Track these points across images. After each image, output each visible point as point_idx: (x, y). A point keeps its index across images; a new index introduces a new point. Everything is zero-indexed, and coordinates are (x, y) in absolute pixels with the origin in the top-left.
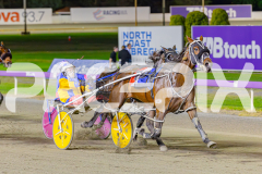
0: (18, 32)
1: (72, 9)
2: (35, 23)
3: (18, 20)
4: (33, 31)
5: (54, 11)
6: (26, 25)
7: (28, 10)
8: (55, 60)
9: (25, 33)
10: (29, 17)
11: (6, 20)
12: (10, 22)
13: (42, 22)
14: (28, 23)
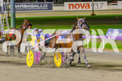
0: (89, 14)
1: (118, 2)
2: (98, 9)
3: (89, 8)
4: (97, 14)
5: (108, 3)
6: (93, 10)
7: (94, 3)
8: (109, 29)
9: (93, 15)
10: (95, 6)
11: (83, 8)
12: (84, 9)
13: (102, 9)
14: (94, 9)
